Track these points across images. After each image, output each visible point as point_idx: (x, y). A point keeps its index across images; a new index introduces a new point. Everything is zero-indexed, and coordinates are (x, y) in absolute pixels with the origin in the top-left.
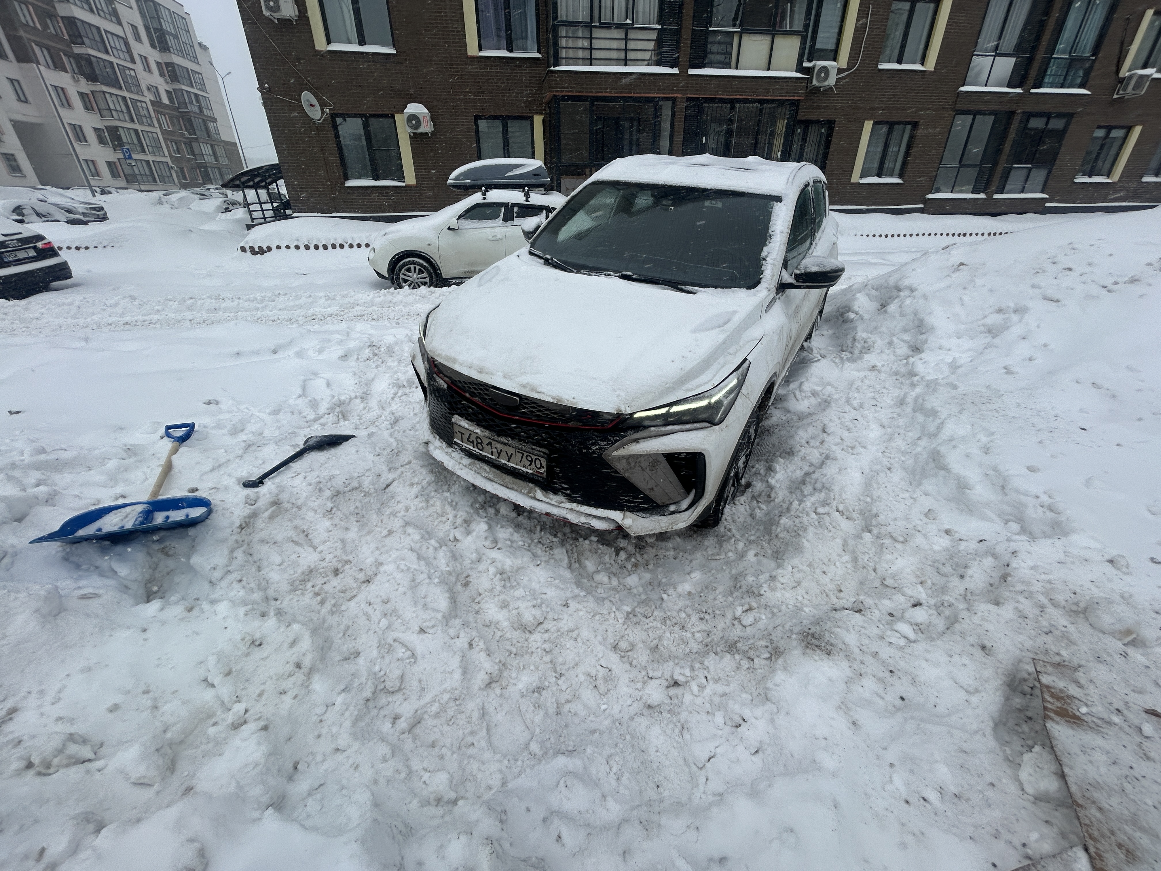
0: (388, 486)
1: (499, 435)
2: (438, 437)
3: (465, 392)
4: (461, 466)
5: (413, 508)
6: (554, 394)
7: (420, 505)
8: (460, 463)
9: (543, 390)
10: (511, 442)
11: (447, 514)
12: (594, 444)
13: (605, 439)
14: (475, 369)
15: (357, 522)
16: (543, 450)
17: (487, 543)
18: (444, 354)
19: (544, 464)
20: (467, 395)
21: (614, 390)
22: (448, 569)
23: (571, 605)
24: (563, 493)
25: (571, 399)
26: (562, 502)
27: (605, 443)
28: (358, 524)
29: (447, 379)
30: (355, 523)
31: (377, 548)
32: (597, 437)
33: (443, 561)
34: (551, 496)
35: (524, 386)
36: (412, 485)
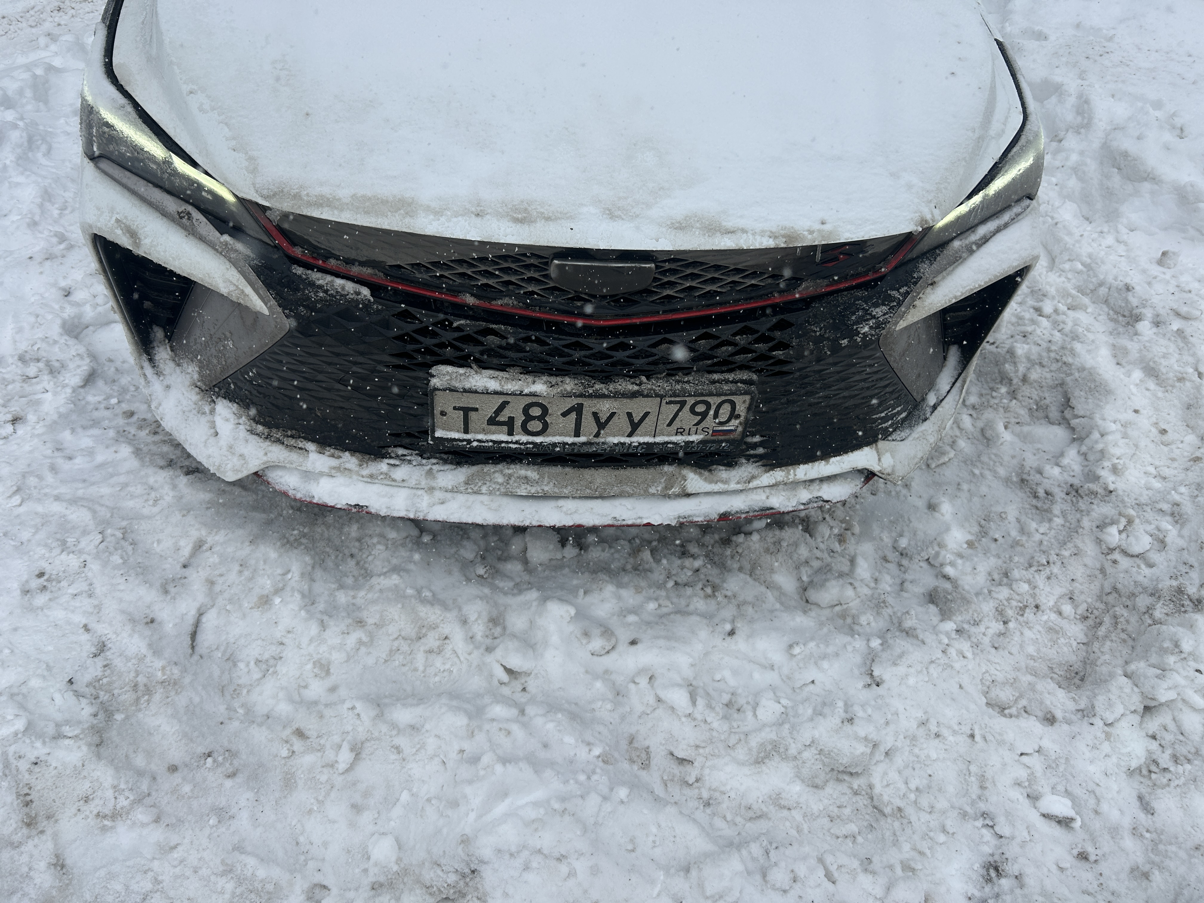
0: (194, 635)
1: (607, 379)
2: (311, 446)
3: (454, 291)
4: (438, 494)
5: (337, 657)
6: (772, 226)
7: (352, 640)
8: (431, 490)
9: (741, 223)
10: (648, 385)
11: (434, 627)
12: (862, 320)
13: (887, 299)
14: (499, 215)
15: (232, 775)
16: (745, 375)
17: (597, 643)
18: (344, 194)
19: (741, 409)
20: (470, 300)
21: (894, 175)
22: (597, 751)
23: (886, 677)
24: (749, 458)
25: (817, 226)
26: (753, 477)
27: (885, 309)
28: (240, 779)
29: (367, 271)
30: (229, 783)
31: (357, 808)
32: (866, 300)
33: (569, 740)
34: (723, 473)
35: (680, 226)
36: (265, 601)
